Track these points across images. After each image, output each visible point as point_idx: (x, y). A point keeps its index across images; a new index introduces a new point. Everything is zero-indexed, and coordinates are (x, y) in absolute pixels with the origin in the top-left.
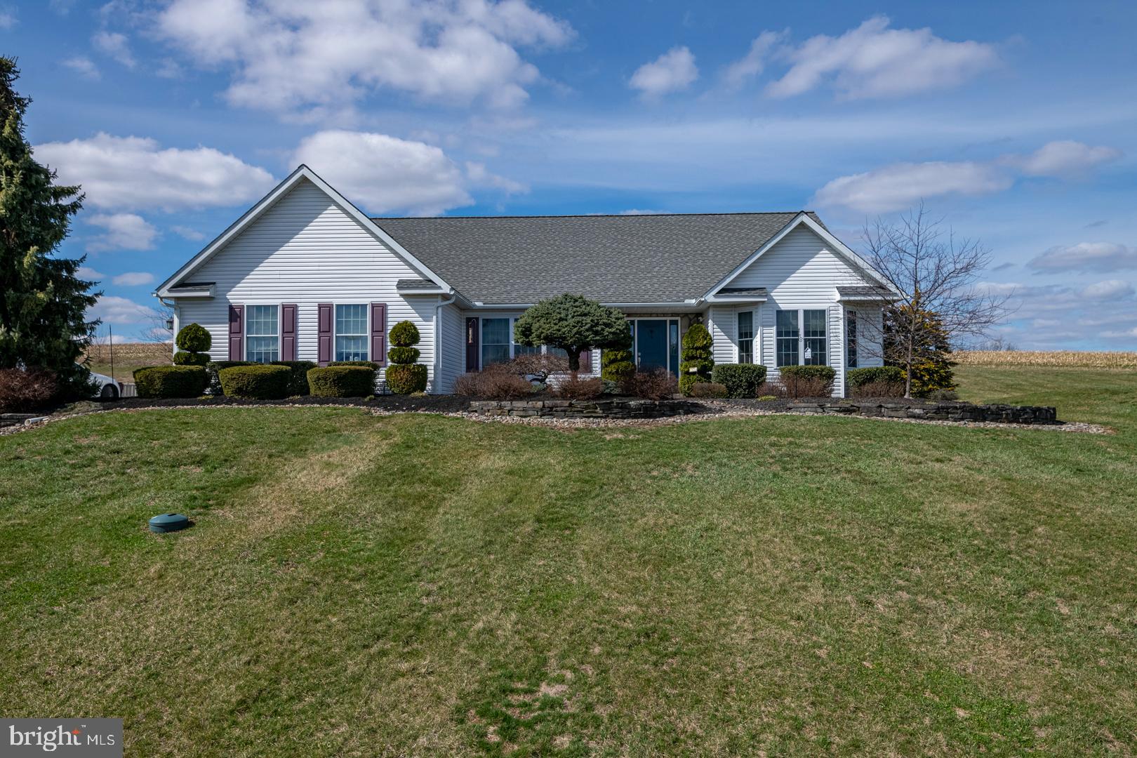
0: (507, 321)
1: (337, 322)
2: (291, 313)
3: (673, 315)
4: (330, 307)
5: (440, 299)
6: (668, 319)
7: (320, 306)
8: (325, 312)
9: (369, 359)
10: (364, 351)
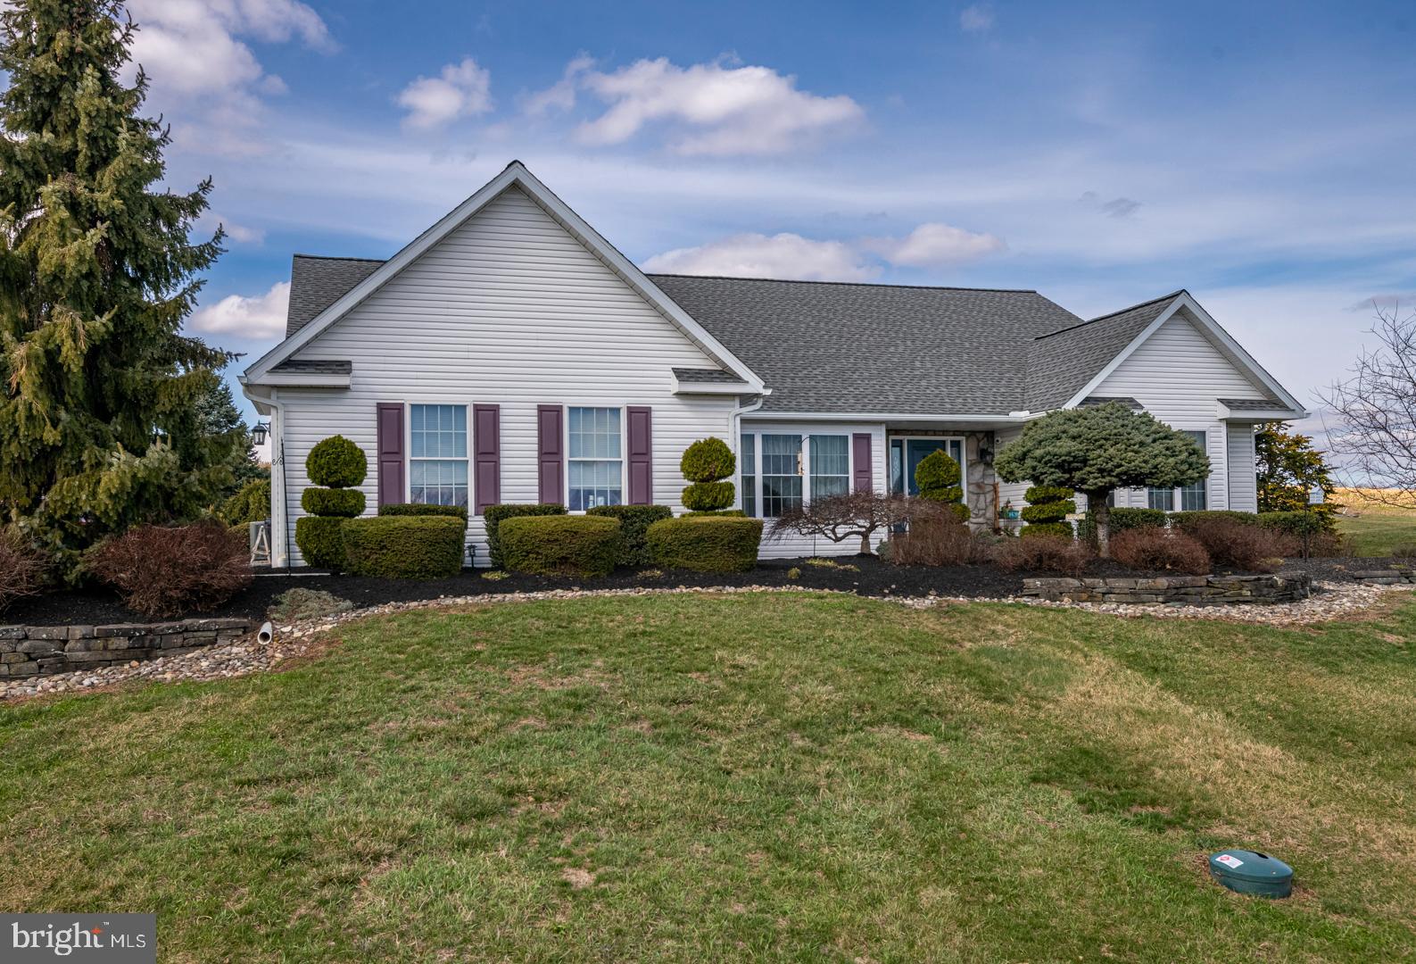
0: (799, 439)
1: (571, 436)
2: (488, 418)
3: (955, 433)
4: (558, 410)
5: (737, 402)
6: (948, 439)
7: (542, 410)
8: (549, 418)
9: (625, 501)
10: (615, 486)
